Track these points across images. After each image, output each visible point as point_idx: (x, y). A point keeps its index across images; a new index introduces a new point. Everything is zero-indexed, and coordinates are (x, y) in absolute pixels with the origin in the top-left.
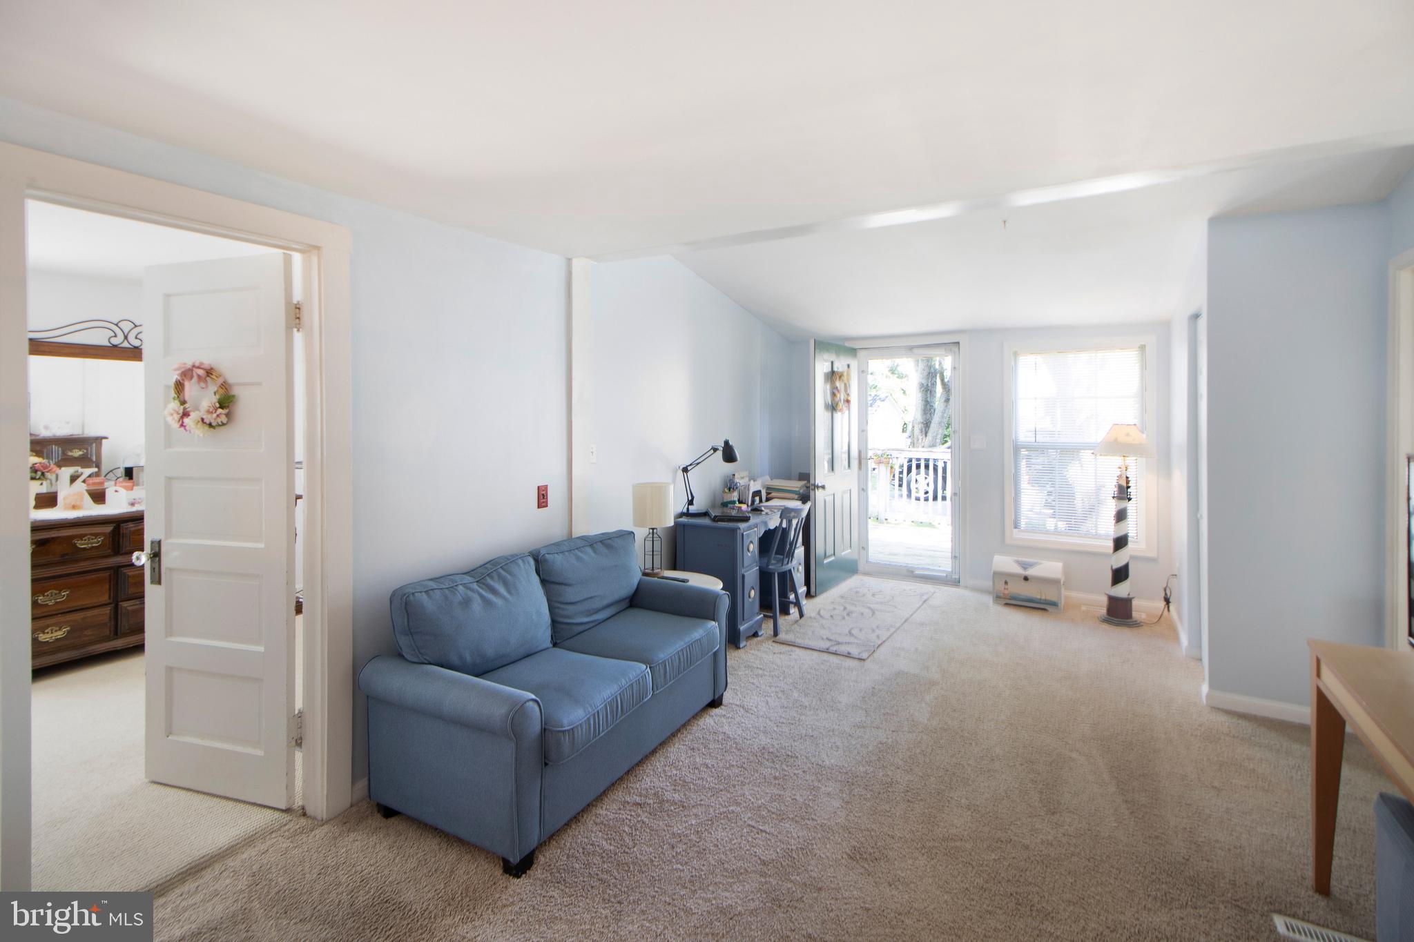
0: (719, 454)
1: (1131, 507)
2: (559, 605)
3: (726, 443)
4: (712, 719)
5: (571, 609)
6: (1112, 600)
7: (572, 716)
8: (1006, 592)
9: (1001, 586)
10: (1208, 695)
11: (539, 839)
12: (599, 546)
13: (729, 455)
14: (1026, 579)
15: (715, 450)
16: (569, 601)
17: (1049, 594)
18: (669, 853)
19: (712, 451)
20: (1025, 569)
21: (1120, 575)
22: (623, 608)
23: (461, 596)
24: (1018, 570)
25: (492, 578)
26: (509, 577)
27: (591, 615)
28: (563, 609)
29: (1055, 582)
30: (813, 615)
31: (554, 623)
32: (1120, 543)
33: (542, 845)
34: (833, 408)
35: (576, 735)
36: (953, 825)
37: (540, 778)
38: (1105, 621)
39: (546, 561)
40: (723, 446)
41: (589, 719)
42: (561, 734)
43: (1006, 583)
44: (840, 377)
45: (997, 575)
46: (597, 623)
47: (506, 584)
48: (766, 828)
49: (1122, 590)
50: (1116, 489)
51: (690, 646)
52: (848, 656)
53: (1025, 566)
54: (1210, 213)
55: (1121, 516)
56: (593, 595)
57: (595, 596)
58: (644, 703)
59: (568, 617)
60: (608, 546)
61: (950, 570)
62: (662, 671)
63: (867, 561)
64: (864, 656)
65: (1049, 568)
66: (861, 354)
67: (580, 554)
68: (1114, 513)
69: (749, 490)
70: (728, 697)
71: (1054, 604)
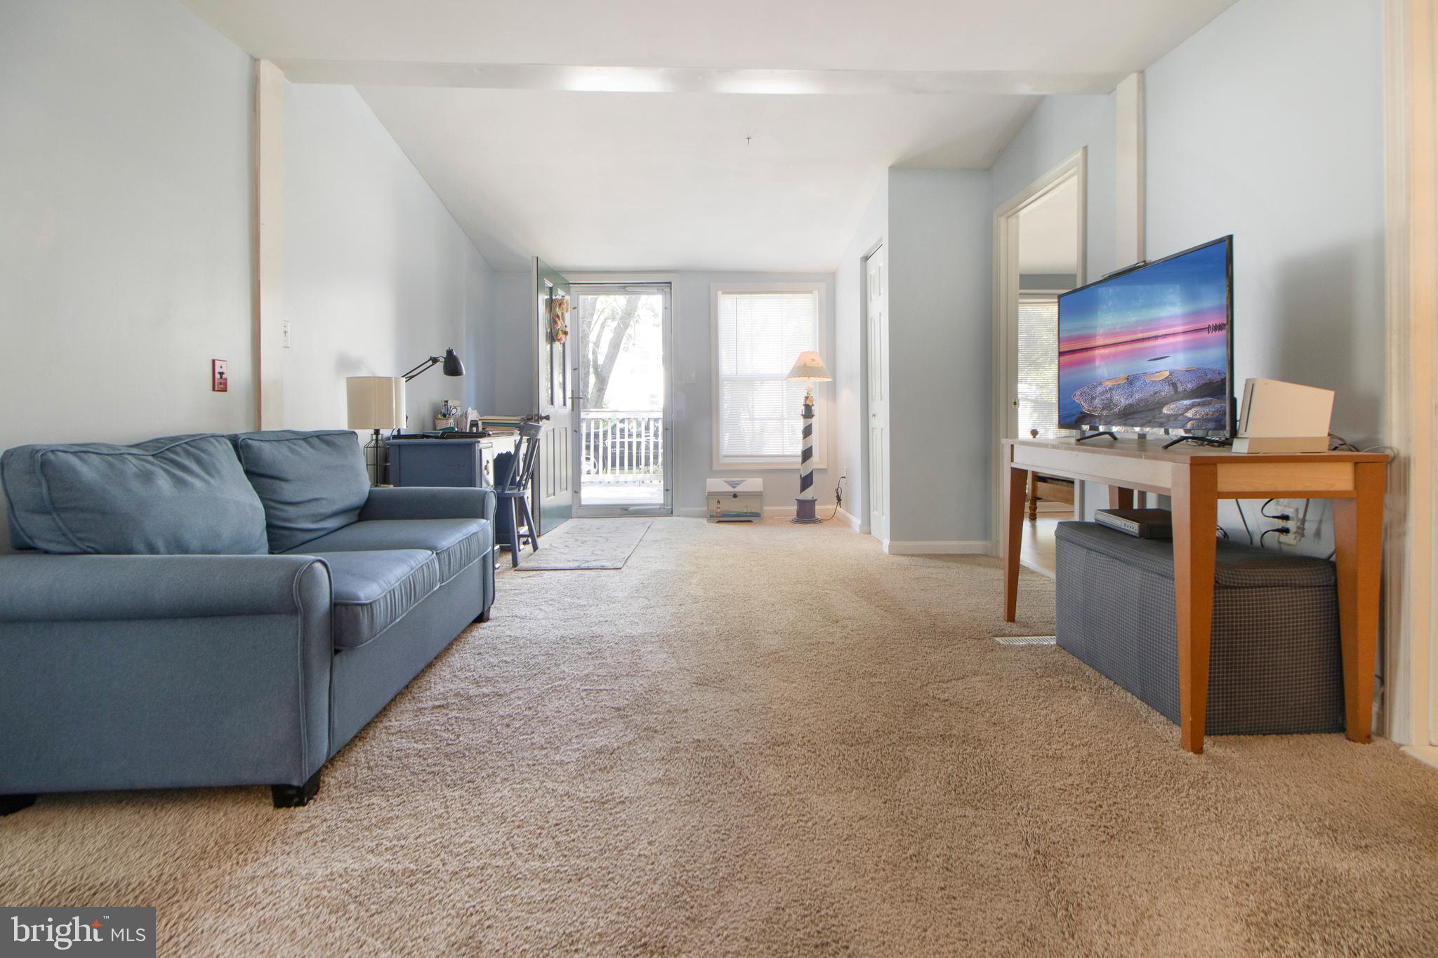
0: (440, 366)
1: (815, 422)
2: (273, 504)
3: (450, 353)
4: (483, 630)
5: (291, 511)
6: (801, 503)
7: (368, 591)
8: (719, 510)
9: (714, 505)
10: (890, 546)
11: (329, 753)
12: (316, 441)
13: (452, 367)
14: (735, 496)
15: (435, 360)
16: (289, 500)
17: (754, 508)
18: (506, 732)
19: (430, 363)
20: (734, 487)
21: (807, 482)
22: (352, 521)
23: (137, 468)
24: (729, 489)
25: (176, 453)
26: (203, 455)
27: (318, 521)
28: (281, 510)
29: (757, 495)
30: (547, 546)
31: (270, 527)
32: (807, 454)
33: (331, 761)
34: (552, 338)
35: (375, 612)
36: (770, 645)
37: (328, 670)
38: (797, 522)
39: (248, 446)
40: (445, 356)
41: (385, 596)
42: (359, 608)
43: (719, 502)
44: (560, 305)
45: (711, 495)
46: (325, 532)
47: (199, 461)
48: (603, 687)
49: (809, 494)
50: (803, 408)
51: (469, 538)
52: (603, 568)
53: (733, 485)
54: (891, 161)
55: (807, 432)
56: (318, 496)
57: (321, 499)
58: (434, 592)
59: (289, 520)
60: (329, 443)
61: (662, 502)
62: (446, 559)
63: (580, 505)
64: (619, 565)
65: (753, 484)
66: (574, 289)
67: (293, 446)
68: (802, 428)
69: (466, 418)
70: (493, 613)
71: (757, 515)
